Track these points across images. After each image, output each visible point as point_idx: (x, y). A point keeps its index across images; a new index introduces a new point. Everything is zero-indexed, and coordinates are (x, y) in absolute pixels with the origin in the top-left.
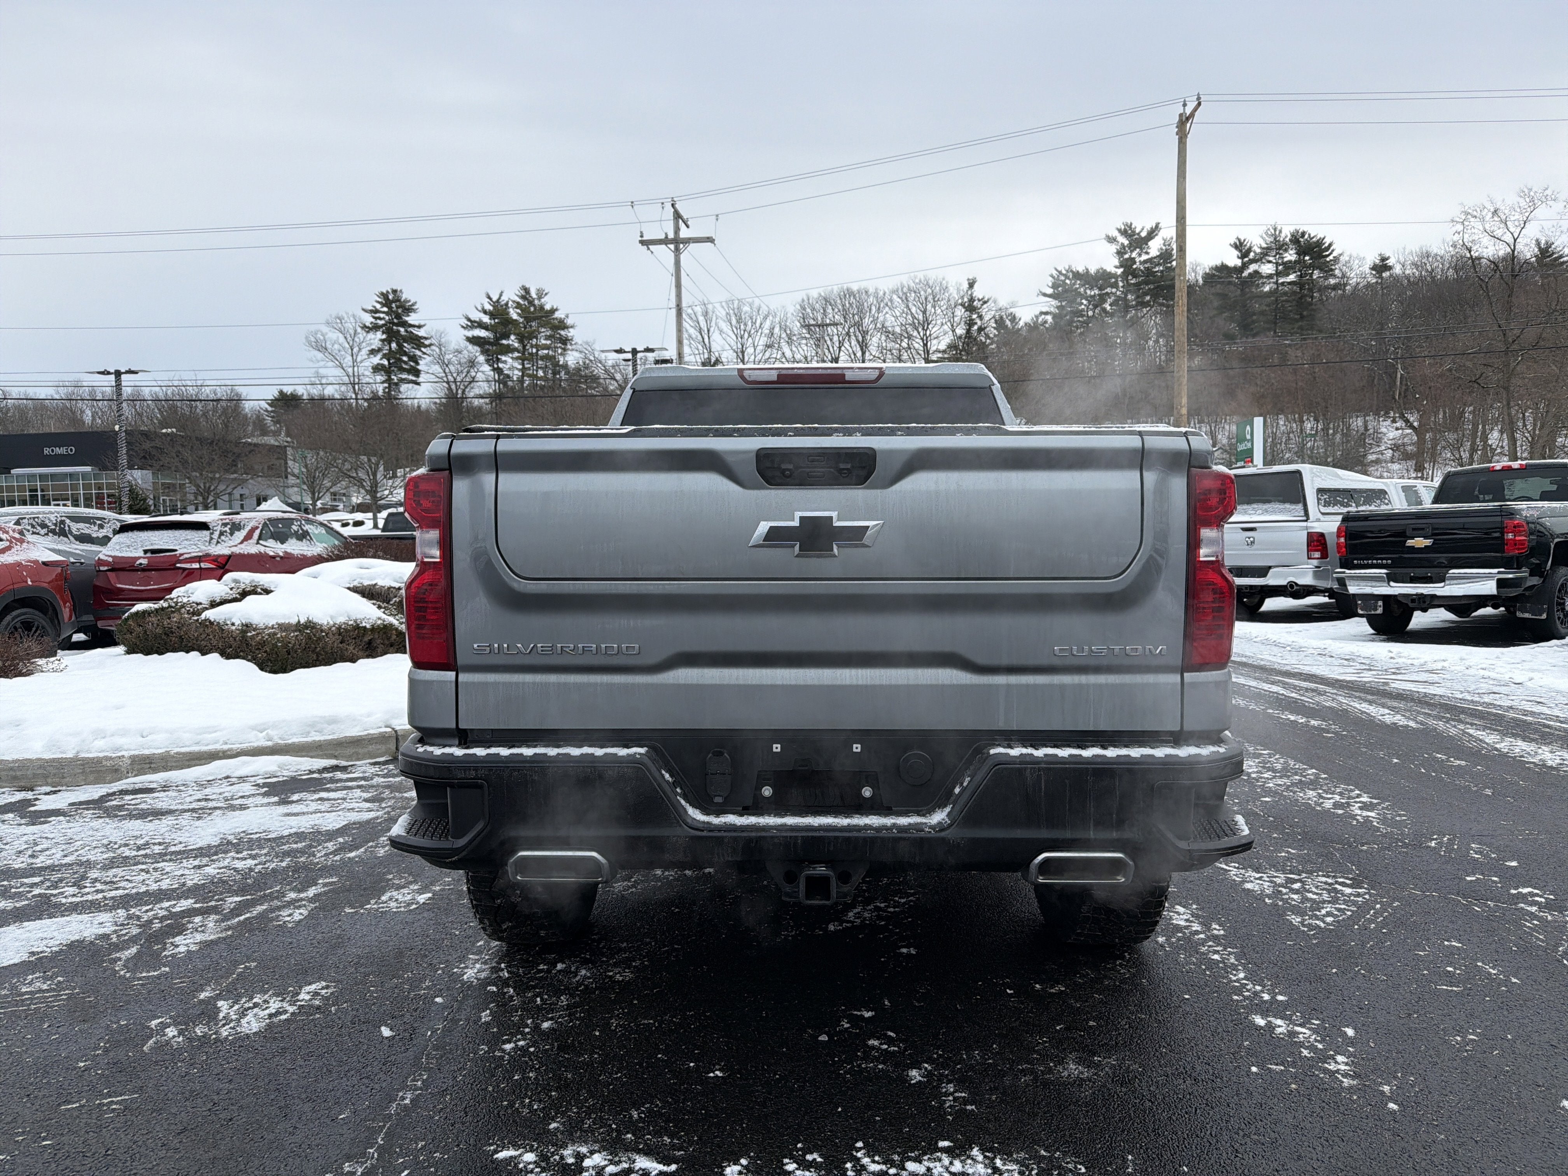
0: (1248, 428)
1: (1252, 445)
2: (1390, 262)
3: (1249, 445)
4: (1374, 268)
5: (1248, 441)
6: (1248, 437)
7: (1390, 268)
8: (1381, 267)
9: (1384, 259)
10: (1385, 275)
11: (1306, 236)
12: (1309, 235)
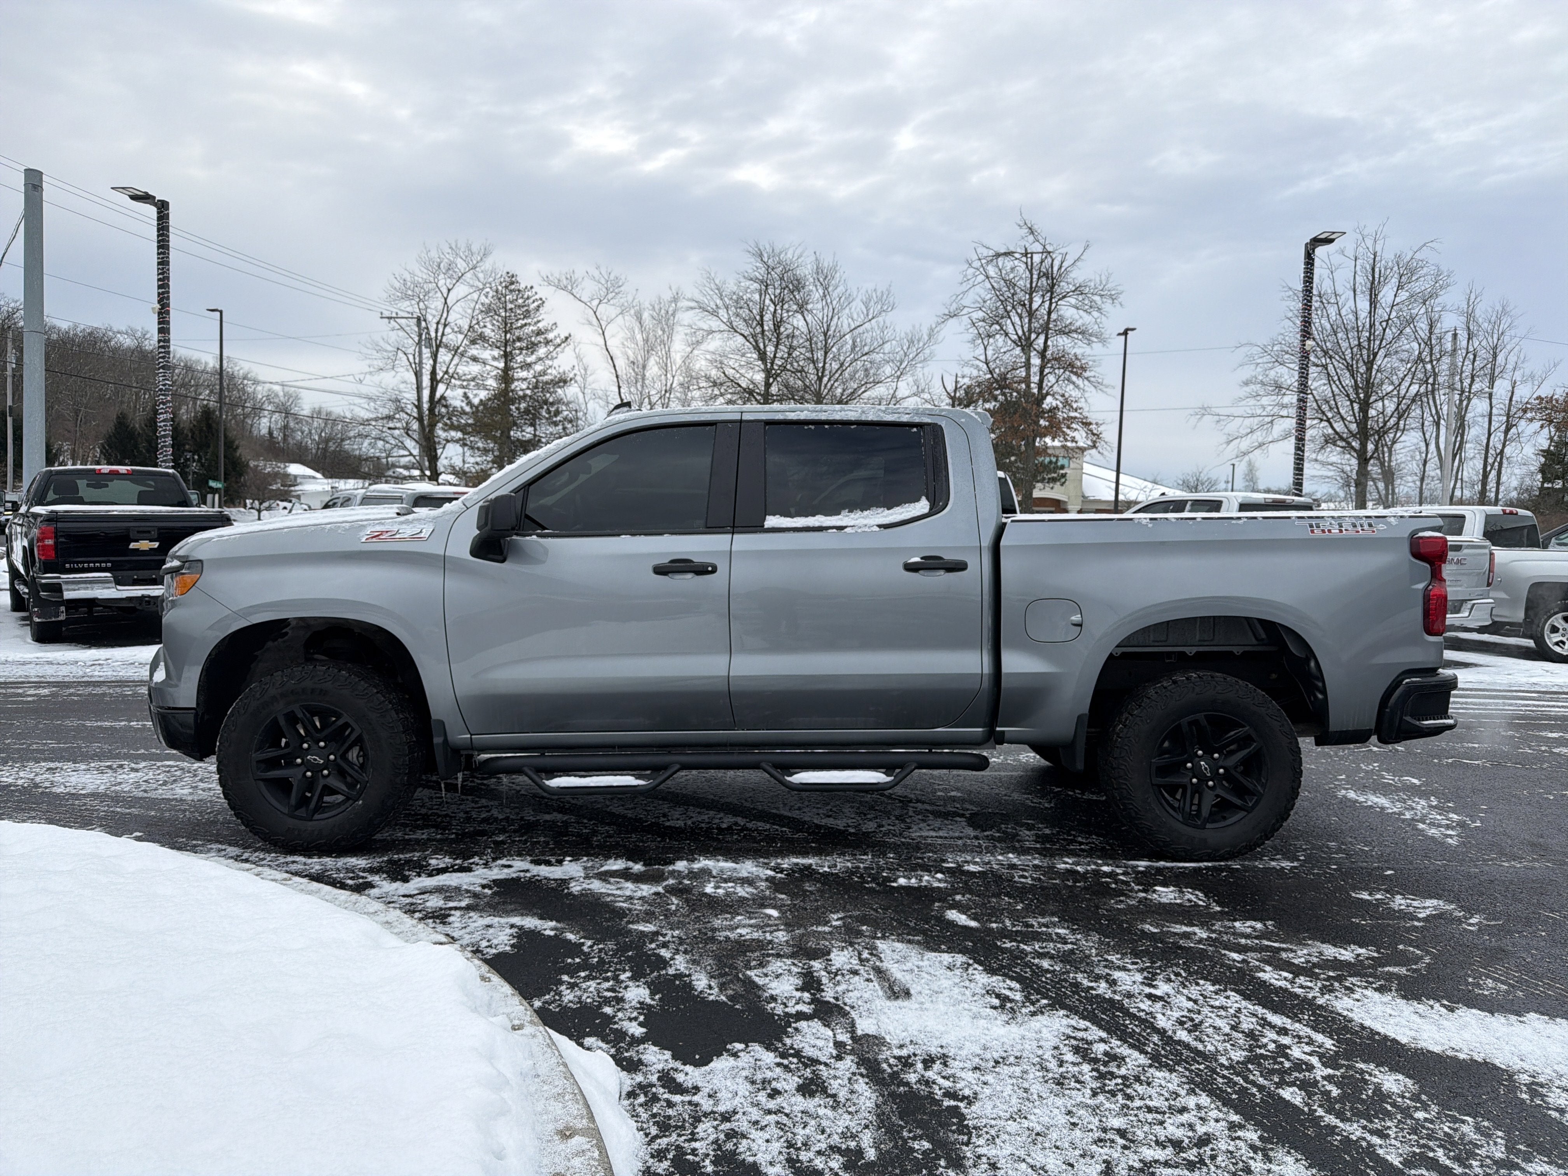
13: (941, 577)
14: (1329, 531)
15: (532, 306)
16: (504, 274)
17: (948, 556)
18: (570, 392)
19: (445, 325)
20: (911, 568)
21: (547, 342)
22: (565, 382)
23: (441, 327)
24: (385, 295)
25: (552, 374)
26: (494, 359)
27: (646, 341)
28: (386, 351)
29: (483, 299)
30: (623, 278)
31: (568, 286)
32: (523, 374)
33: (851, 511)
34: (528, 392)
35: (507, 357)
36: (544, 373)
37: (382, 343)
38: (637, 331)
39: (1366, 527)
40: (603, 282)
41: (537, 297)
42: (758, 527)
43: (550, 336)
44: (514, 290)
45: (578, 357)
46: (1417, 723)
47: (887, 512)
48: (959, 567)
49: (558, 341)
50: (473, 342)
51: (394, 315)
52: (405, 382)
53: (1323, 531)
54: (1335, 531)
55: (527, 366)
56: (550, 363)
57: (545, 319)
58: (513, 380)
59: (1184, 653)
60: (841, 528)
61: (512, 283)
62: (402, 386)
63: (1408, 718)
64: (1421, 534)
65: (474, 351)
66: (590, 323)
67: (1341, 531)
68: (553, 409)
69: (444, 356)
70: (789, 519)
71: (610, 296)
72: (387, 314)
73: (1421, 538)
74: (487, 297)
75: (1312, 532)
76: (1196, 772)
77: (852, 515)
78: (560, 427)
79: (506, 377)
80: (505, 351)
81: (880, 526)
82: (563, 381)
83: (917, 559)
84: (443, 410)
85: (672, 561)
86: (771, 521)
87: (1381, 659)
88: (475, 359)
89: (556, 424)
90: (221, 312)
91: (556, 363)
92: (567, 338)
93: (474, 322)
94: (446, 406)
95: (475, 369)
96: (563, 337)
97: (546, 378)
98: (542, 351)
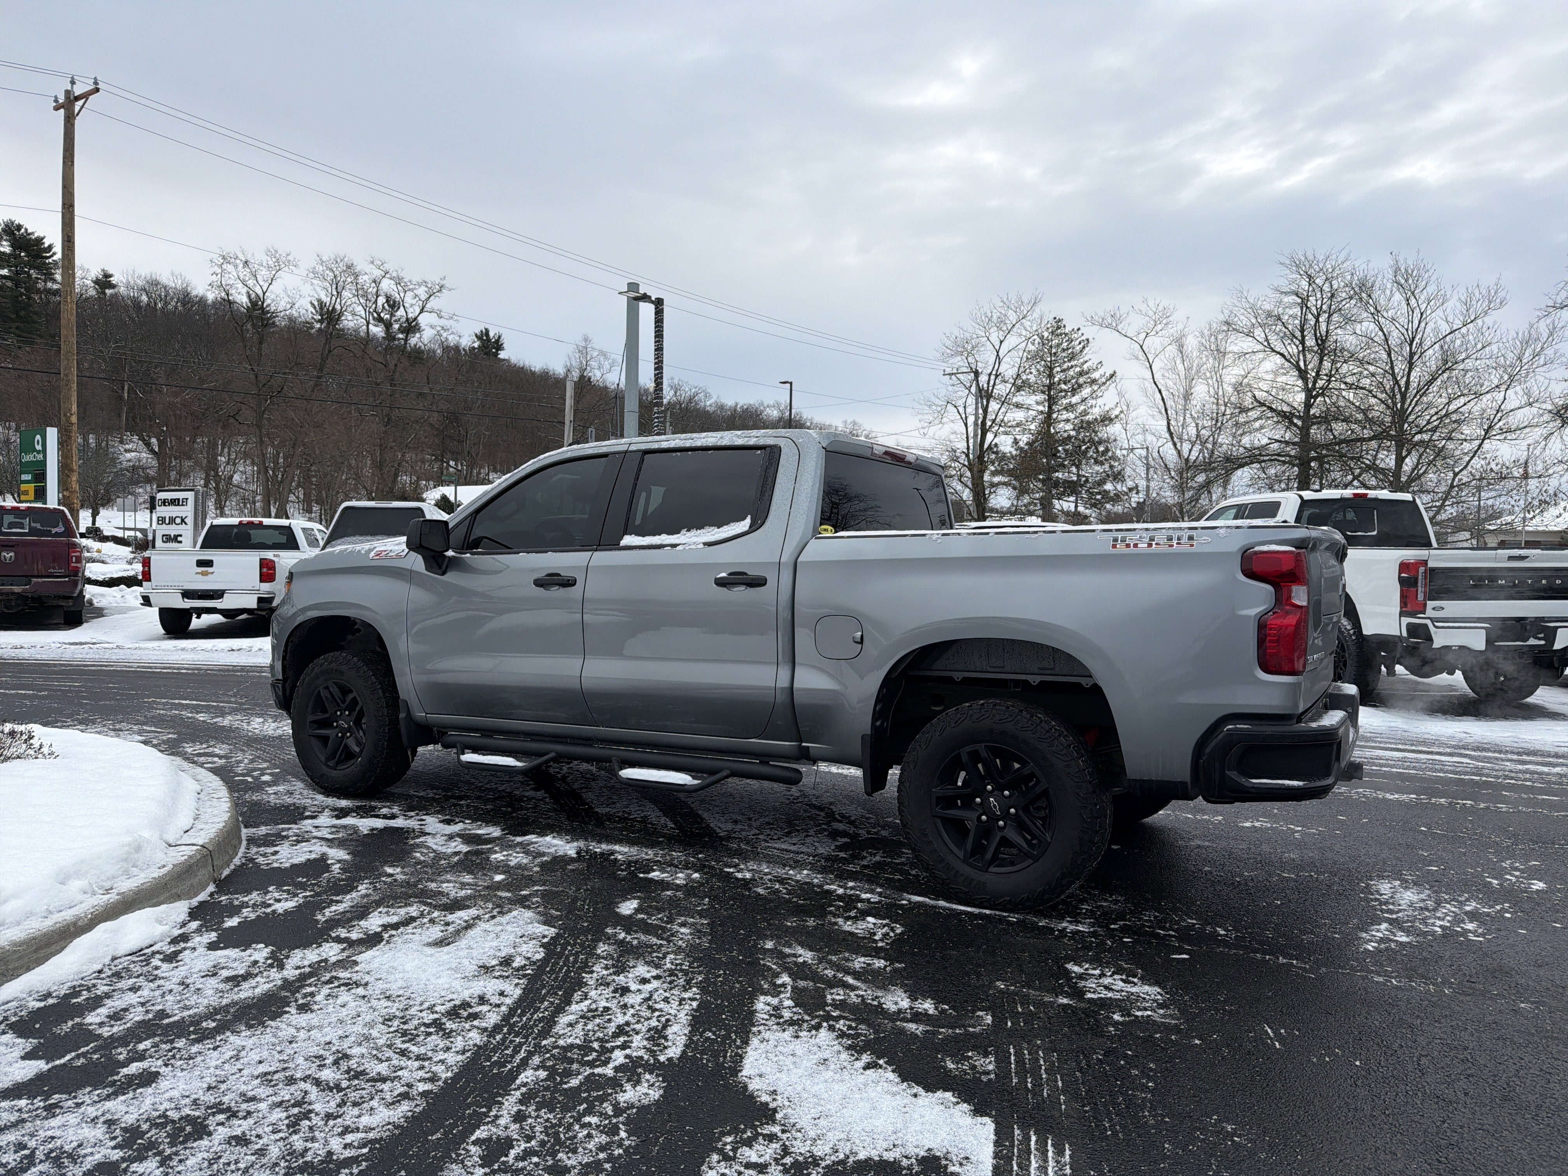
0: (38, 437)
1: (45, 456)
2: (114, 280)
3: (40, 457)
4: (97, 282)
5: (38, 452)
6: (39, 447)
7: (113, 286)
8: (104, 282)
9: (107, 276)
10: (108, 292)
11: (23, 230)
12: (26, 230)
13: (740, 593)
14: (1136, 545)
15: (1078, 348)
16: (1051, 319)
17: (752, 572)
18: (1114, 430)
19: (997, 376)
20: (720, 583)
21: (1094, 381)
22: (1111, 420)
23: (993, 377)
24: (938, 355)
25: (1095, 413)
26: (1038, 403)
27: (1188, 370)
28: (937, 406)
29: (1031, 347)
30: (1171, 307)
31: (1113, 322)
32: (1065, 415)
33: (688, 530)
34: (1073, 433)
35: (1052, 401)
36: (1085, 413)
37: (933, 399)
38: (1179, 361)
39: (1185, 540)
40: (1151, 313)
41: (1084, 338)
42: (614, 545)
43: (1095, 375)
44: (1061, 334)
45: (1119, 394)
46: (1243, 780)
47: (716, 530)
48: (758, 582)
49: (1104, 380)
50: (1019, 389)
51: (955, 371)
52: (955, 433)
53: (1128, 546)
54: (1143, 546)
55: (1070, 407)
56: (1094, 402)
57: (1091, 357)
58: (1057, 421)
59: (1027, 682)
60: (674, 546)
61: (1059, 328)
62: (952, 437)
63: (1233, 774)
64: (1257, 549)
65: (1019, 398)
66: (1137, 358)
67: (1150, 545)
68: (1101, 449)
69: (994, 406)
70: (640, 538)
71: (1159, 327)
72: (948, 371)
73: (1256, 553)
74: (1033, 344)
75: (1114, 546)
76: (985, 807)
77: (688, 534)
78: (1107, 466)
79: (1048, 420)
80: (1049, 395)
81: (705, 544)
82: (1107, 419)
83: (724, 575)
84: (993, 456)
85: (549, 575)
86: (629, 540)
87: (1191, 698)
88: (1018, 406)
89: (1102, 464)
90: (791, 383)
91: (1100, 401)
92: (1112, 376)
93: (1022, 369)
94: (997, 453)
95: (1019, 415)
96: (1108, 375)
97: (1090, 417)
98: (1086, 392)
